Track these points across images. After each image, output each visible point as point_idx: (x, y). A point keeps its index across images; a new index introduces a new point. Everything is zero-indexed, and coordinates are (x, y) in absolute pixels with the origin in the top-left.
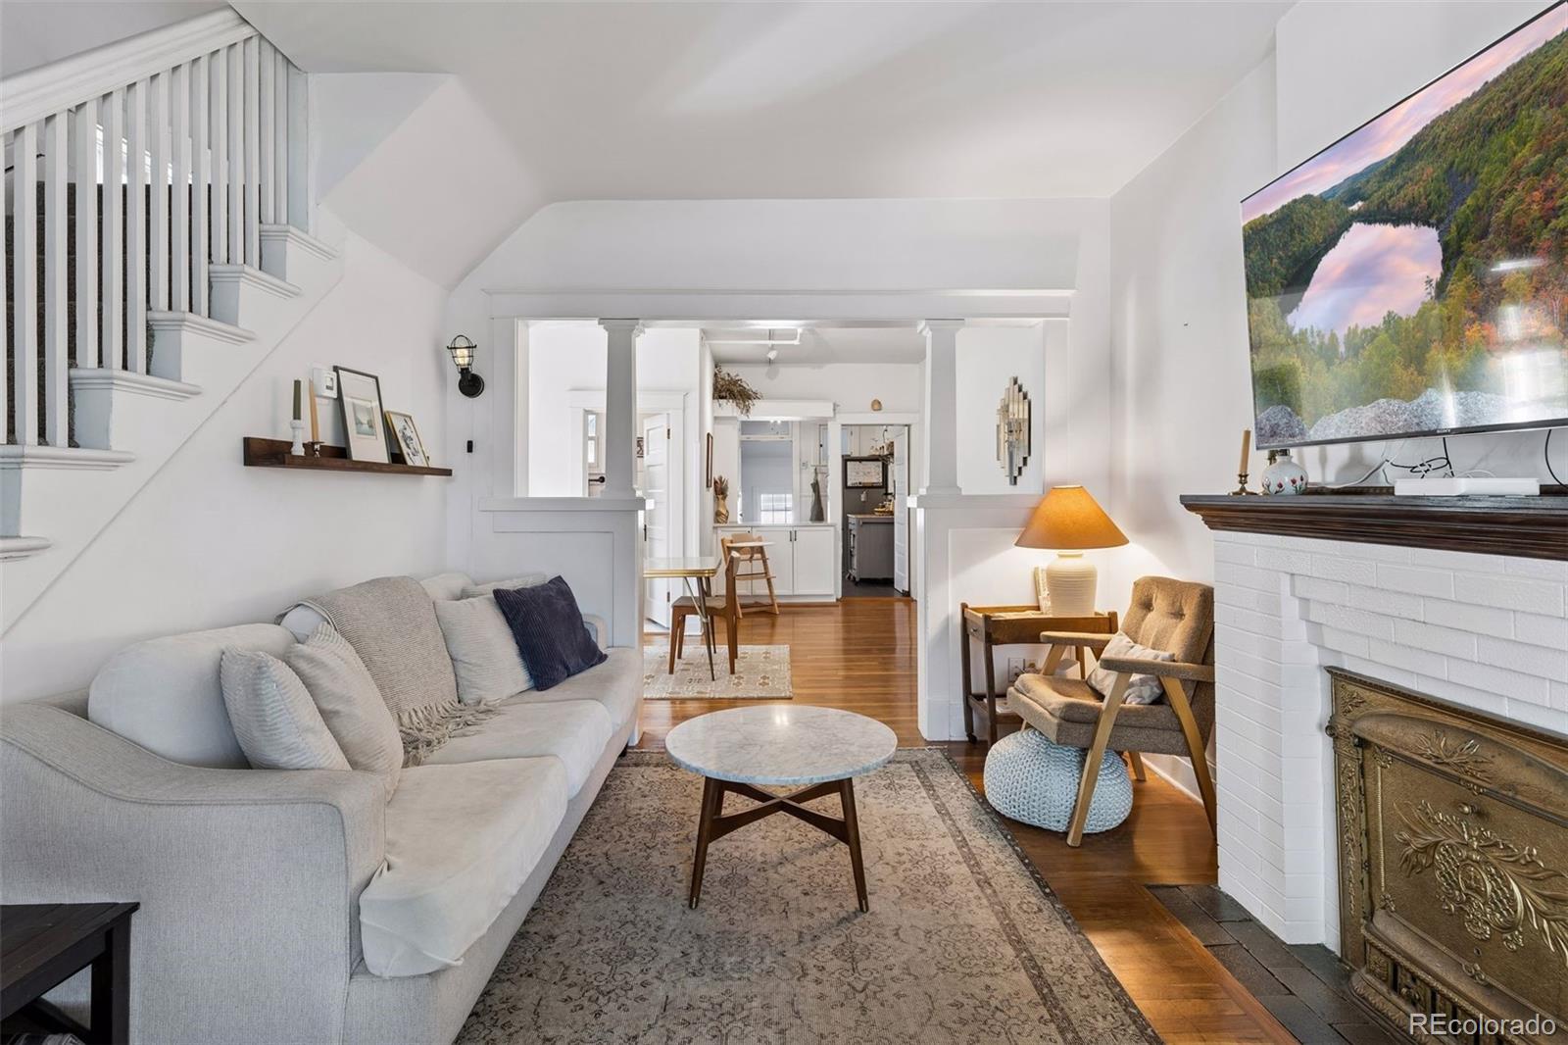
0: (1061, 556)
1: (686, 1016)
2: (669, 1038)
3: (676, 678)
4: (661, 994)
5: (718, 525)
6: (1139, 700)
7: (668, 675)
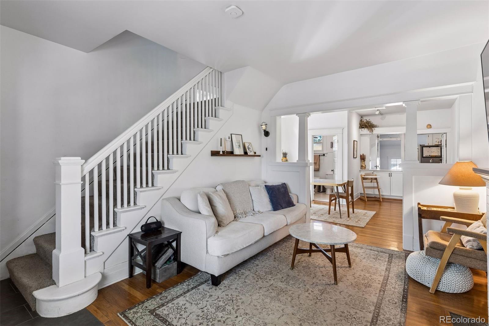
0: (460, 189)
1: (274, 288)
2: (268, 290)
3: (329, 216)
4: (272, 283)
5: (362, 170)
6: (471, 247)
7: (328, 215)
